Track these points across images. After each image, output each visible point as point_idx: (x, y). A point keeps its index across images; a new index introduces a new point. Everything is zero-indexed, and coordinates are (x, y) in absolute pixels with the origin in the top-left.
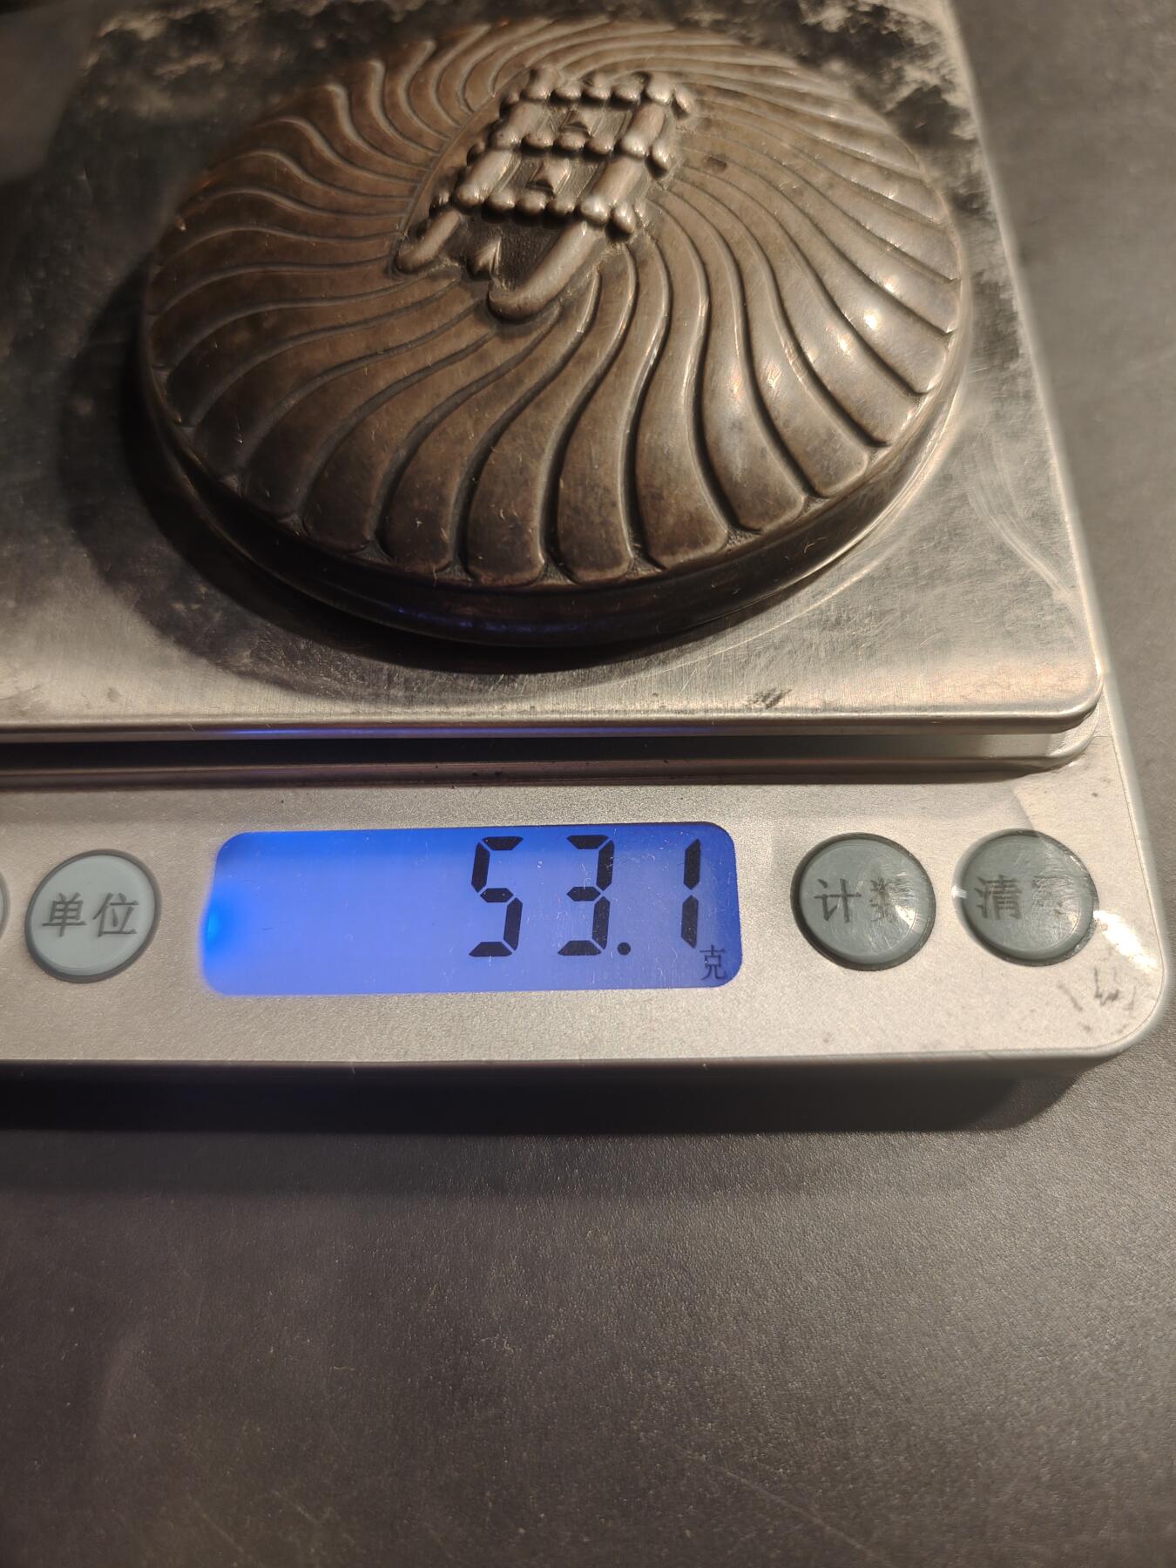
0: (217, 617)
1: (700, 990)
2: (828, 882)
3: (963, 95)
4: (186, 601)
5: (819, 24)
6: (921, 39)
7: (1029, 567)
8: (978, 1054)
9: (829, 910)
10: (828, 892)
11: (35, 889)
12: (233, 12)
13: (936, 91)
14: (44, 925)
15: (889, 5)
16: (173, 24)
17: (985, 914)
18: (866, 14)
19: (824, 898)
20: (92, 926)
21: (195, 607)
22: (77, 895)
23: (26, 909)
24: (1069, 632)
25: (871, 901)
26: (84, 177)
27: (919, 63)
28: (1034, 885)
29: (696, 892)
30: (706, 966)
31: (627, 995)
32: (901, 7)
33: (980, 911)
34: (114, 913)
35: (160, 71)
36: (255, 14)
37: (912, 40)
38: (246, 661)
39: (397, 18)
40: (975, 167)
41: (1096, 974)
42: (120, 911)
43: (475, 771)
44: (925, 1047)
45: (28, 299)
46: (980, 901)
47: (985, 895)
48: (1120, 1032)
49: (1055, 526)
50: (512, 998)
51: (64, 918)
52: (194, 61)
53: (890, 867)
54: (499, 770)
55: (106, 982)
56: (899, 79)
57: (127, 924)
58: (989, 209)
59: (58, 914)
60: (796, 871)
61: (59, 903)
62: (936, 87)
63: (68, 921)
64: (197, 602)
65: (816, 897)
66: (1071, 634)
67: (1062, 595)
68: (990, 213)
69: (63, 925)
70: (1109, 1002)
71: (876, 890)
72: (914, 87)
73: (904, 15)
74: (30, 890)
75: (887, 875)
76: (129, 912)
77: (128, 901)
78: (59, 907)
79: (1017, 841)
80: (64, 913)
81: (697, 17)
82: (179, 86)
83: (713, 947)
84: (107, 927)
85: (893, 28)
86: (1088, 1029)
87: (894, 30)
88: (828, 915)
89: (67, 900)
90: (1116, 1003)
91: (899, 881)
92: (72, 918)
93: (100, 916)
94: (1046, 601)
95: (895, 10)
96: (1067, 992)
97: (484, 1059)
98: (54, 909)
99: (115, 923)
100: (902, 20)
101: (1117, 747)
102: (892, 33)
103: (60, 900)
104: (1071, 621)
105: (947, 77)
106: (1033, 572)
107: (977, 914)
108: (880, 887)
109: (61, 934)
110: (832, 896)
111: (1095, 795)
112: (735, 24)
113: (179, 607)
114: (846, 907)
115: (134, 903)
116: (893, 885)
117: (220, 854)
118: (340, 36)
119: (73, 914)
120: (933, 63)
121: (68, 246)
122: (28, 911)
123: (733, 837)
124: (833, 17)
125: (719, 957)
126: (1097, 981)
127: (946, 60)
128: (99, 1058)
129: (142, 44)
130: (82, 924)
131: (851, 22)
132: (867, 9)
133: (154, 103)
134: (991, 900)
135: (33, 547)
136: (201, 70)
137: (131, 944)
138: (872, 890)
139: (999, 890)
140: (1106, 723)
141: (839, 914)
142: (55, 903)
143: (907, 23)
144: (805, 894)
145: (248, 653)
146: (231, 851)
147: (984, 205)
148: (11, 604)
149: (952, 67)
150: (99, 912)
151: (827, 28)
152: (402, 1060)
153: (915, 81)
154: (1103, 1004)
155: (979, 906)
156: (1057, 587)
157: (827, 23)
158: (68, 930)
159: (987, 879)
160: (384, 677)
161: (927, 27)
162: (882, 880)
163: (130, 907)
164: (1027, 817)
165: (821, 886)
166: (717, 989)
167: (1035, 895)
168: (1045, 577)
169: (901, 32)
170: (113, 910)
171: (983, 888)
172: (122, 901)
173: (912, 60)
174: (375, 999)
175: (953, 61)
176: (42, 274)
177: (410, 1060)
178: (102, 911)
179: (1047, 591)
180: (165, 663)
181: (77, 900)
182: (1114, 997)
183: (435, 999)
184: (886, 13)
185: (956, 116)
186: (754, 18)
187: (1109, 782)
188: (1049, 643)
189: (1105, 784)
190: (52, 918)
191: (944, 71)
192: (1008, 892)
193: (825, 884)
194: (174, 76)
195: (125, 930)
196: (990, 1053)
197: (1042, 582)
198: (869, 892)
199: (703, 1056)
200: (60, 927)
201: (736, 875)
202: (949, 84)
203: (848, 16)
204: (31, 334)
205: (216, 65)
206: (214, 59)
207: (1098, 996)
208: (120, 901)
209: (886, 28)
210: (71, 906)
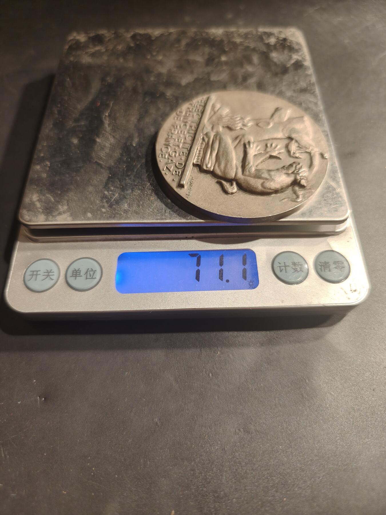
0: (117, 195)
1: (249, 290)
2: (281, 263)
3: (308, 62)
4: (108, 191)
5: (269, 43)
6: (296, 47)
7: (329, 183)
8: (321, 305)
9: (281, 270)
10: (281, 265)
11: (67, 267)
12: (107, 35)
13: (301, 61)
14: (71, 277)
15: (287, 38)
16: (90, 38)
17: (321, 271)
18: (282, 40)
19: (280, 267)
20: (84, 277)
21: (110, 193)
22: (79, 269)
23: (65, 273)
24: (340, 199)
25: (292, 267)
26: (68, 80)
27: (296, 54)
28: (333, 264)
29: (246, 267)
30: (249, 285)
31: (230, 292)
32: (291, 38)
33: (320, 270)
34: (90, 274)
35: (87, 51)
36: (113, 36)
37: (294, 47)
38: (126, 206)
39: (153, 39)
40: (312, 82)
41: (350, 285)
42: (92, 273)
43: (186, 236)
44: (308, 303)
45: (56, 112)
46: (320, 267)
47: (321, 266)
48: (357, 299)
49: (336, 173)
50: (200, 292)
51: (76, 275)
52: (97, 48)
53: (297, 260)
54: (193, 236)
55: (89, 291)
56: (291, 57)
57: (94, 276)
58: (316, 93)
59: (74, 274)
60: (272, 260)
61: (74, 271)
62: (301, 60)
63: (77, 275)
64: (111, 192)
65: (278, 267)
66: (341, 200)
67: (338, 190)
68: (316, 94)
69: (76, 277)
70: (354, 292)
71: (293, 265)
72: (295, 60)
73: (292, 41)
74: (66, 268)
75: (296, 261)
76: (94, 273)
77: (93, 270)
78: (74, 272)
79: (328, 253)
80: (76, 274)
81: (236, 40)
82: (93, 55)
83: (251, 280)
84: (88, 277)
85: (288, 44)
86: (349, 299)
87: (289, 45)
88: (281, 271)
89: (77, 270)
90: (356, 292)
91: (299, 262)
92: (79, 275)
93: (86, 274)
94: (335, 192)
95: (289, 39)
96: (343, 289)
97: (193, 308)
98: (73, 273)
99: (90, 276)
100: (291, 42)
101: (354, 230)
102: (288, 46)
103: (74, 270)
104: (341, 197)
105: (303, 58)
106: (331, 185)
107: (319, 270)
108: (294, 264)
109: (76, 279)
110: (282, 266)
111: (348, 242)
112: (246, 42)
113: (106, 193)
114: (286, 269)
115: (96, 271)
116: (297, 264)
117: (118, 258)
118: (138, 43)
119: (79, 274)
120: (300, 54)
121: (66, 98)
122: (66, 273)
123: (255, 252)
124: (272, 41)
125: (253, 283)
126: (350, 287)
127: (304, 53)
128: (89, 311)
129: (81, 43)
130: (81, 276)
131: (277, 43)
132: (281, 39)
133: (86, 60)
134: (323, 268)
135: (64, 177)
136: (99, 51)
137: (95, 281)
138: (292, 265)
139: (324, 265)
140: (350, 223)
141: (284, 271)
142: (73, 271)
143: (292, 43)
144: (275, 266)
145: (126, 204)
146: (122, 258)
147: (314, 92)
148: (59, 192)
149: (305, 55)
150: (85, 274)
151: (271, 44)
152: (171, 309)
153: (295, 59)
154: (352, 292)
155: (320, 269)
156: (336, 188)
157: (271, 43)
158: (77, 278)
159: (322, 262)
160: (164, 211)
161: (298, 44)
162: (294, 262)
163: (95, 272)
164: (331, 247)
165: (279, 264)
166: (253, 290)
167: (334, 266)
168: (334, 186)
169: (291, 45)
170: (90, 273)
171: (320, 264)
172: (92, 270)
173: (294, 53)
174: (164, 293)
175: (305, 53)
176: (59, 106)
177: (173, 308)
178: (87, 273)
179: (334, 189)
180: (103, 207)
181: (79, 270)
182: (355, 291)
183: (179, 293)
184: (286, 40)
185: (306, 68)
186: (251, 41)
187: (351, 238)
188: (335, 202)
189: (350, 239)
190: (73, 275)
191: (303, 56)
192: (327, 265)
193: (280, 263)
194: (91, 53)
195: (93, 278)
196: (325, 305)
197: (333, 187)
198: (291, 265)
199: (251, 306)
200: (75, 277)
201: (256, 262)
202: (304, 60)
203: (277, 41)
204: (58, 122)
205: (103, 50)
206: (102, 48)
207: (351, 290)
208: (91, 270)
209: (287, 44)
210: (78, 272)
